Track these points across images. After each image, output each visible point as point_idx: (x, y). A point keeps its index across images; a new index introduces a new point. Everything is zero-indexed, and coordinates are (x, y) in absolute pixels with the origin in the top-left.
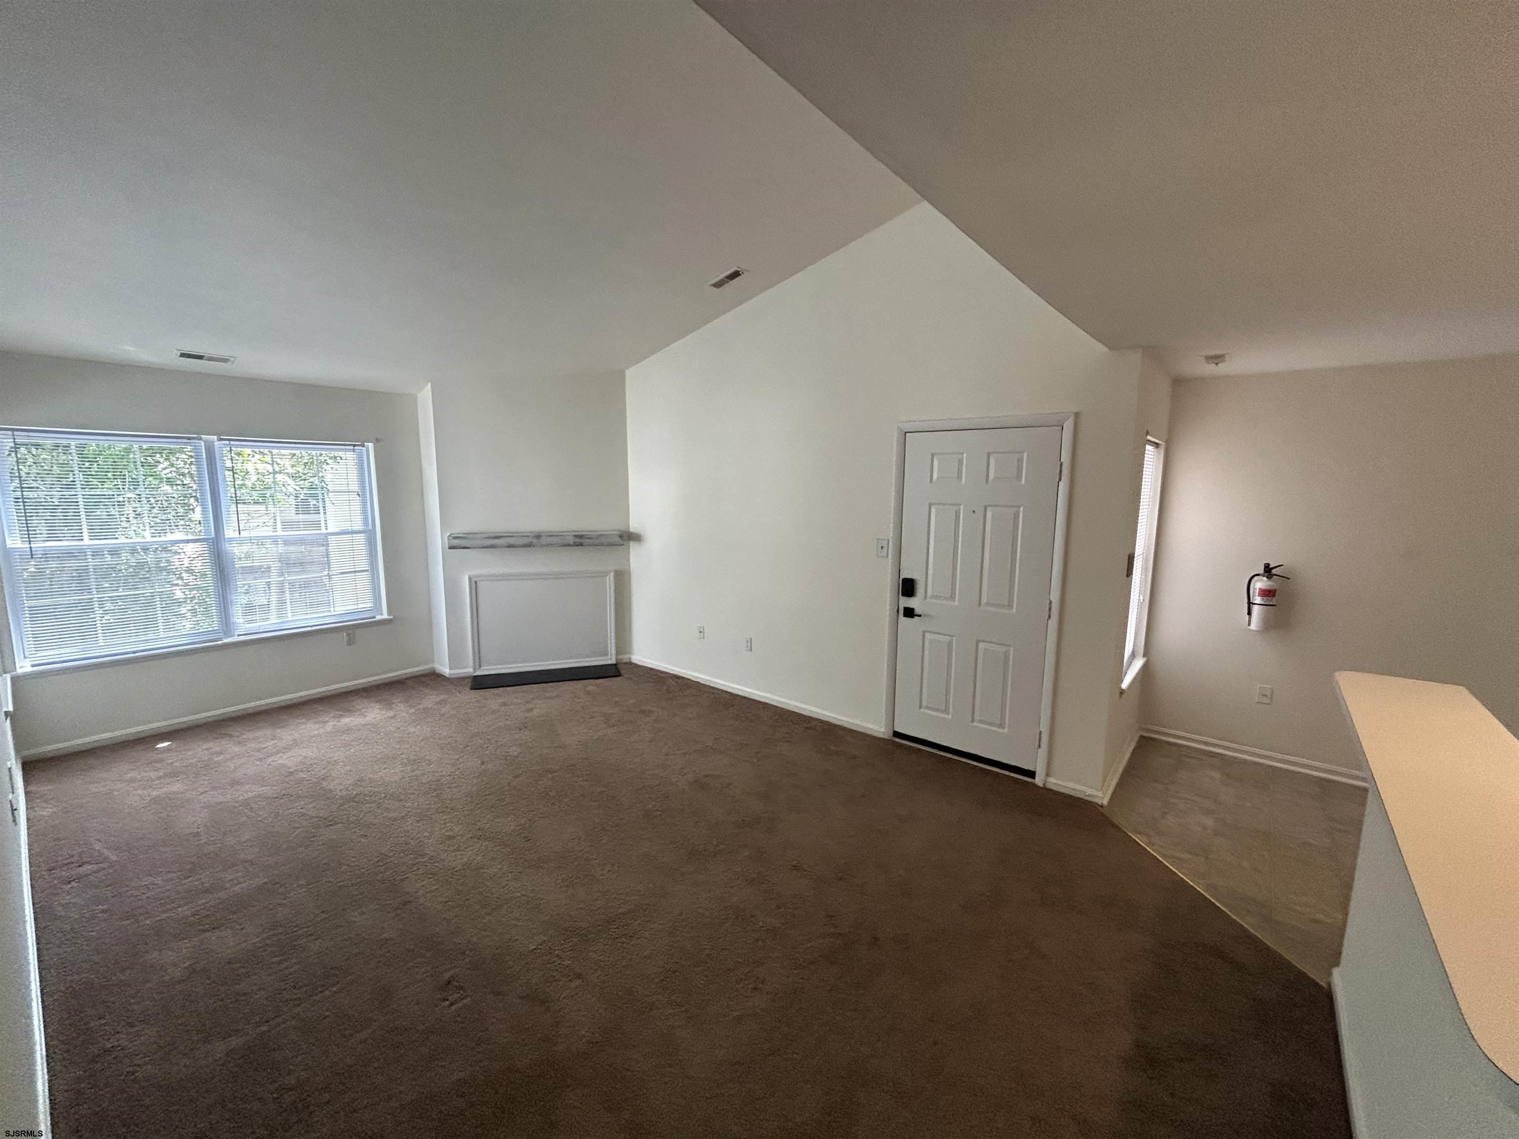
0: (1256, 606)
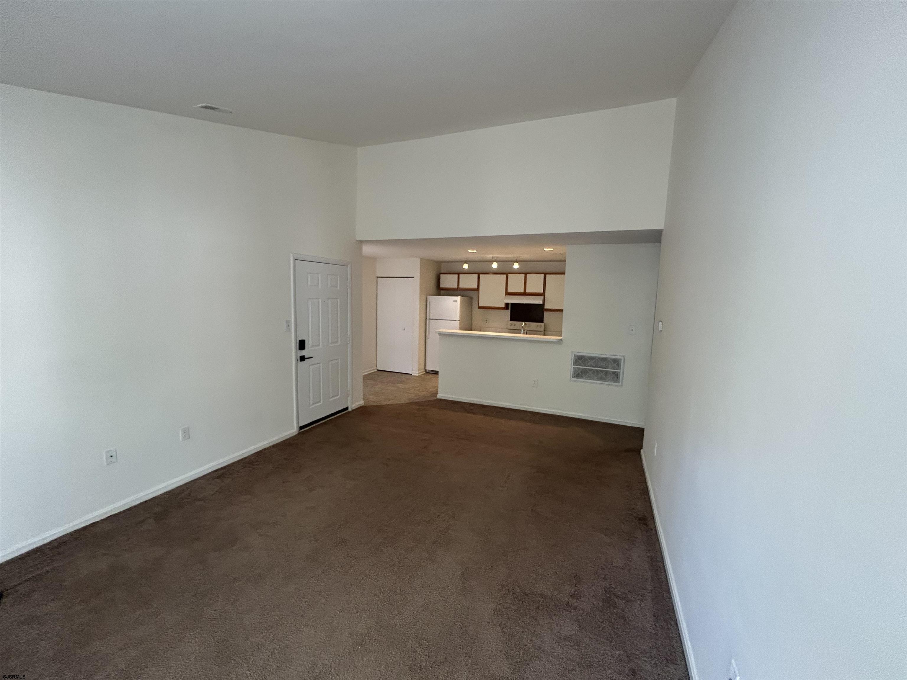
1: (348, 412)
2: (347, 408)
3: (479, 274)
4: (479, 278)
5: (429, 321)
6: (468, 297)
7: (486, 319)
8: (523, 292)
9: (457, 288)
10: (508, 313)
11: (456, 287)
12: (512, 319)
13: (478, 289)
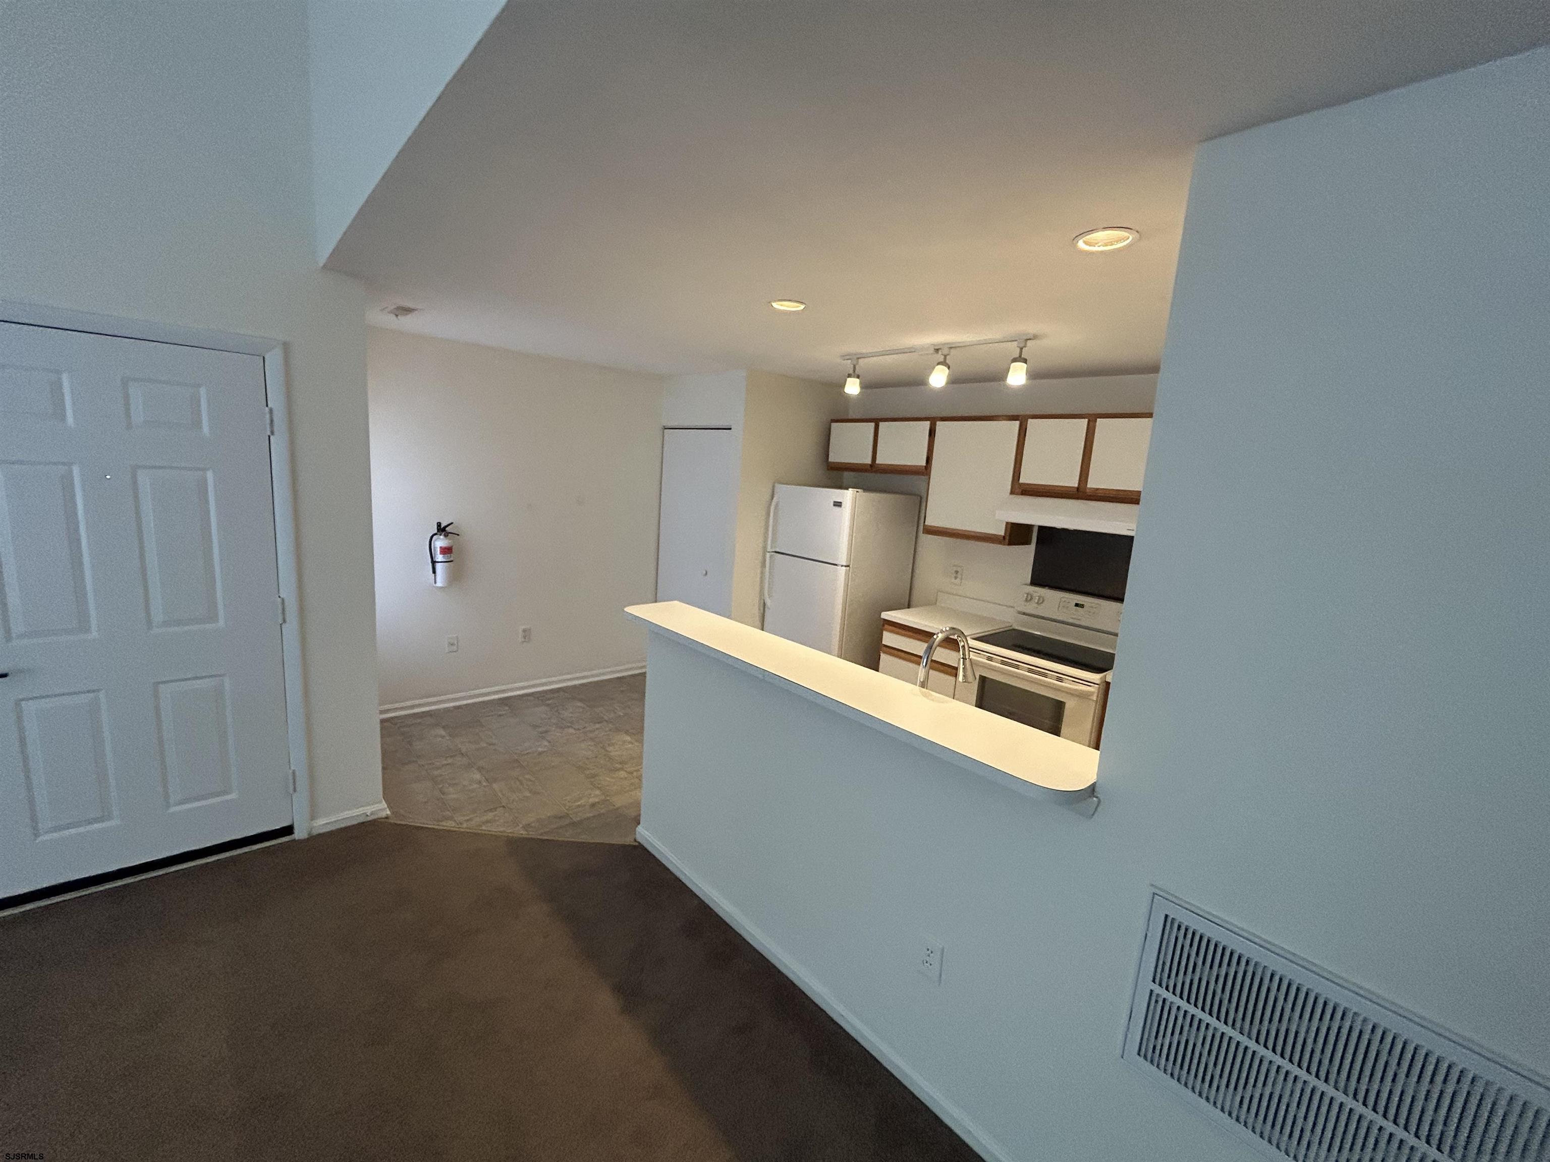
0: (439, 564)
1: (294, 840)
2: (288, 830)
3: (933, 421)
4: (932, 433)
5: (771, 557)
6: (902, 493)
7: (955, 569)
8: (1076, 485)
9: (871, 466)
10: (1027, 554)
11: (868, 461)
12: (1036, 581)
13: (926, 470)
